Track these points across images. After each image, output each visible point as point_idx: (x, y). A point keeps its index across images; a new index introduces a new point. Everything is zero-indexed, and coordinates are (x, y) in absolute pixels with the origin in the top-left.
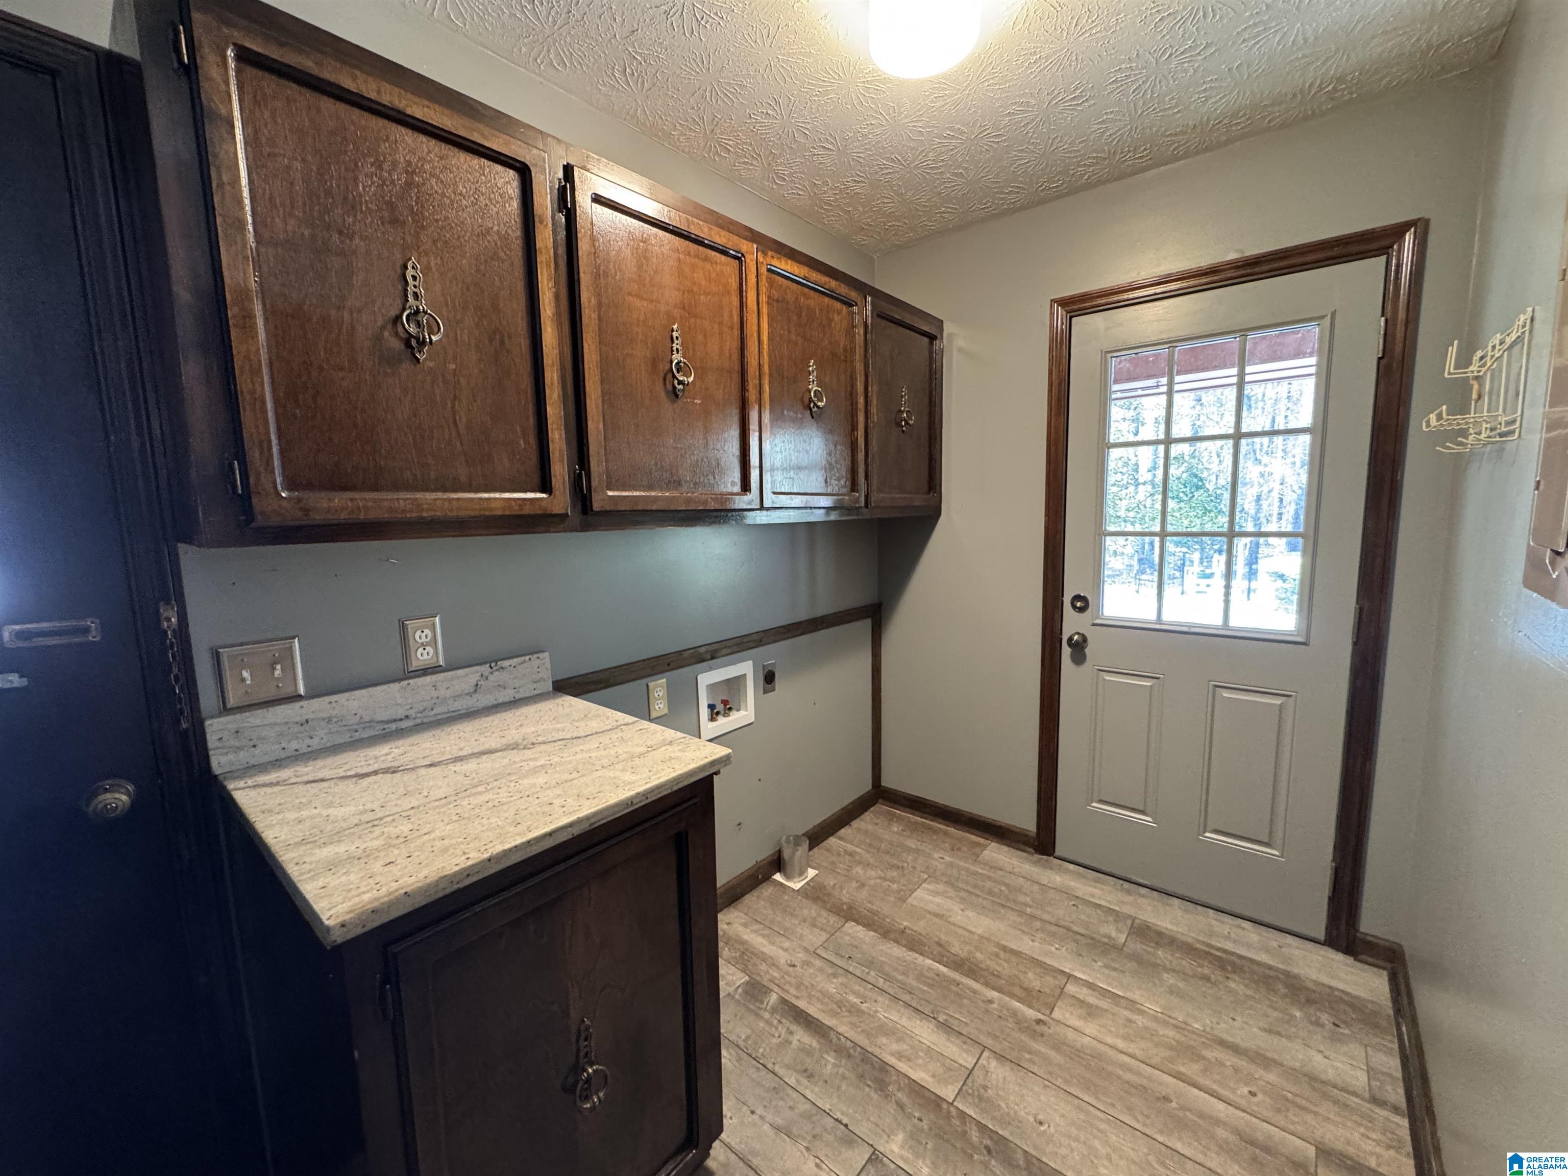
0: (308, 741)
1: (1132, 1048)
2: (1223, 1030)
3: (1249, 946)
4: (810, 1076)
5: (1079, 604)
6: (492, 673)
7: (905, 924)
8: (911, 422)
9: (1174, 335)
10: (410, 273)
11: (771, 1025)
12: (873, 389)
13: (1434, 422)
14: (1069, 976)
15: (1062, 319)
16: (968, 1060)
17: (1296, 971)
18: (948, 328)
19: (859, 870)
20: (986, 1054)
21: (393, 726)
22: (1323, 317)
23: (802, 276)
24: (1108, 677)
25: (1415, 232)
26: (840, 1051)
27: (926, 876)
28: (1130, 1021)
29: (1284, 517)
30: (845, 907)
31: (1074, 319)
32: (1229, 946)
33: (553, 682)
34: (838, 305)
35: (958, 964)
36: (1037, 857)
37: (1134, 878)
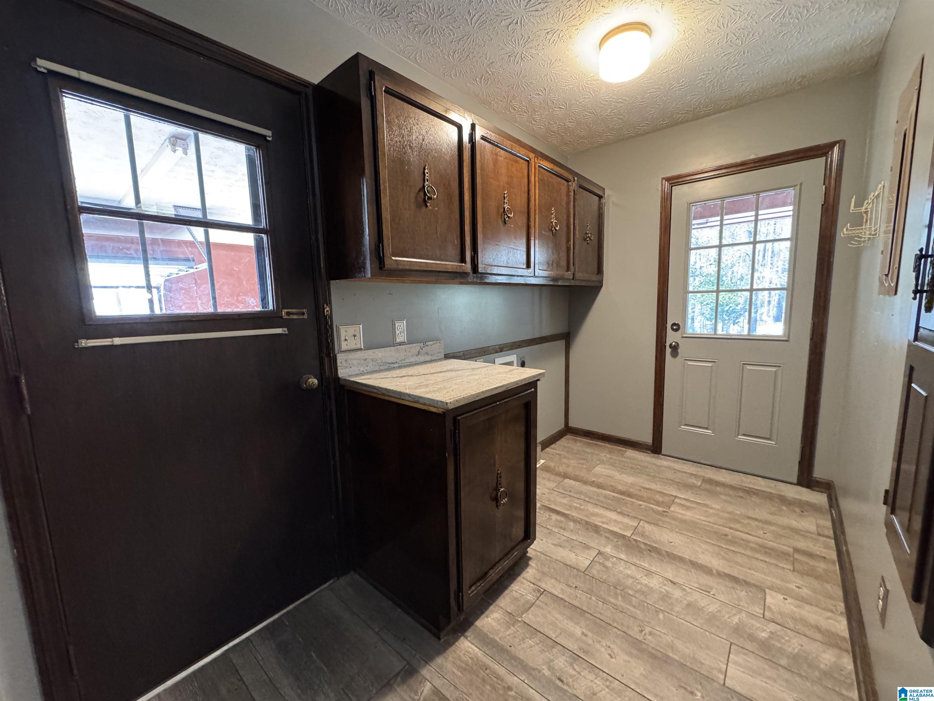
0: (366, 368)
1: (708, 520)
2: (750, 514)
3: (760, 486)
4: (564, 529)
5: (675, 327)
6: (424, 347)
7: (593, 479)
8: (592, 239)
9: (723, 195)
10: (426, 171)
11: (541, 513)
12: (577, 221)
13: (845, 232)
14: (676, 497)
15: (667, 188)
16: (635, 524)
17: (783, 494)
18: (608, 192)
19: (565, 460)
20: (642, 522)
21: (392, 365)
22: (796, 186)
23: (551, 168)
24: (690, 363)
25: (839, 145)
26: (575, 521)
27: (598, 462)
28: (706, 511)
29: (772, 303)
30: (562, 474)
31: (673, 188)
32: (751, 486)
33: (444, 355)
34: (563, 181)
35: (622, 493)
36: (652, 455)
37: (703, 462)
